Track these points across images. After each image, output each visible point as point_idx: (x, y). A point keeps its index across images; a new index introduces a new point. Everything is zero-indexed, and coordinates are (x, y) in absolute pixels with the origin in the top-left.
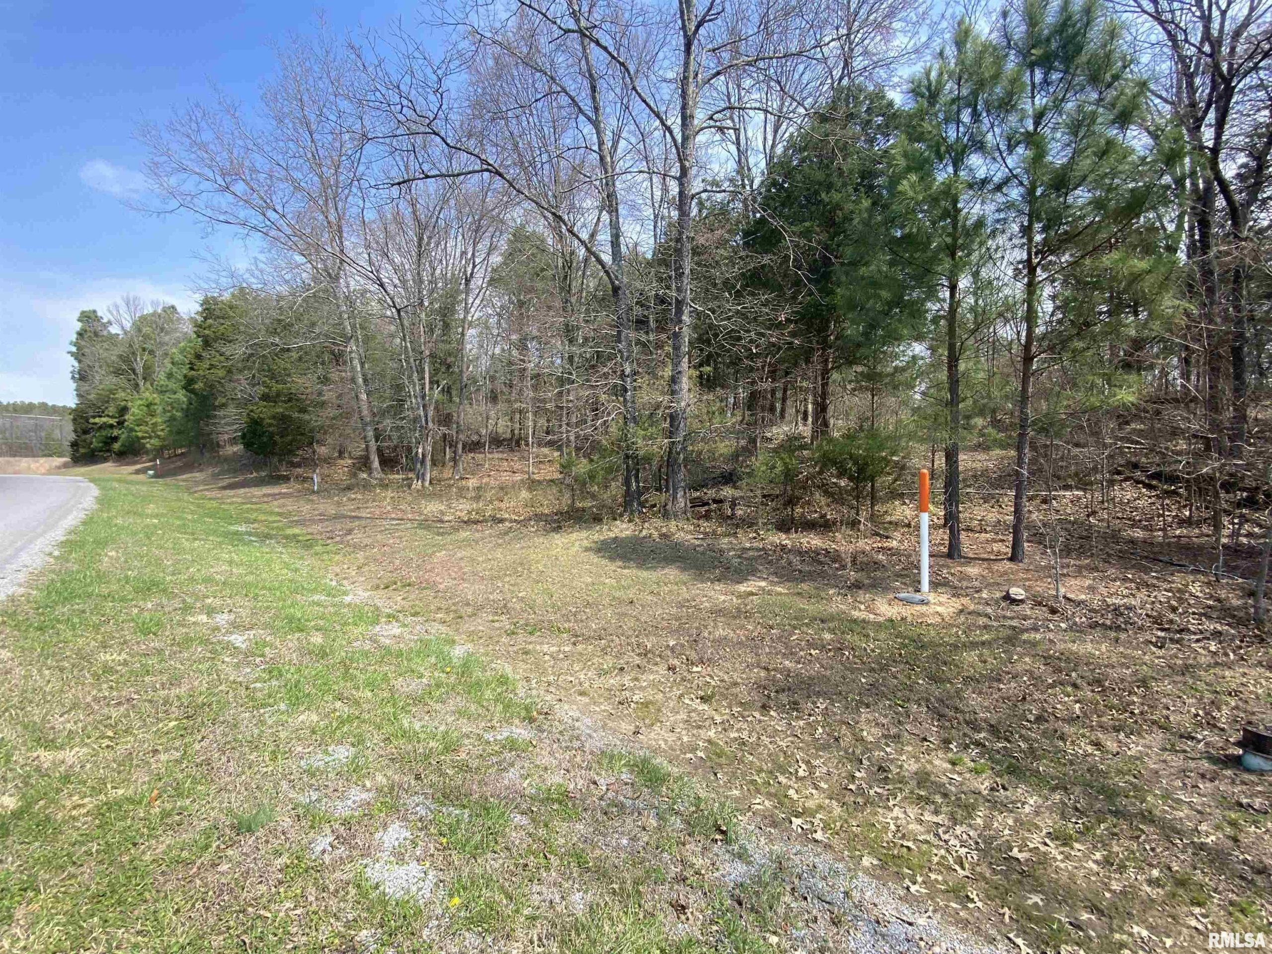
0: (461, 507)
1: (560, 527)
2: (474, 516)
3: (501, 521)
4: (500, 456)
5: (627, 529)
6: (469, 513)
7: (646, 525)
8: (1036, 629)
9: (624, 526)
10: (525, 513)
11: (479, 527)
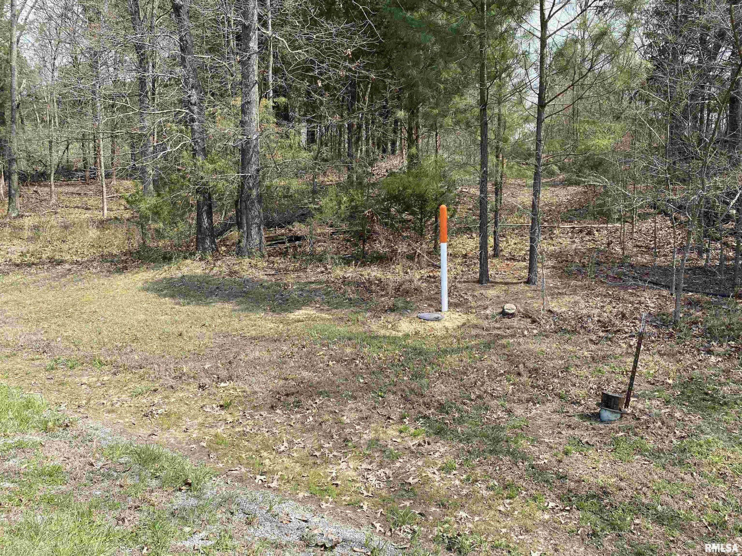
0: (13, 248)
1: (126, 268)
2: (28, 259)
3: (60, 263)
4: (71, 189)
5: (198, 267)
6: (23, 254)
7: (219, 263)
8: (513, 336)
9: (196, 264)
10: (90, 253)
11: (33, 270)
